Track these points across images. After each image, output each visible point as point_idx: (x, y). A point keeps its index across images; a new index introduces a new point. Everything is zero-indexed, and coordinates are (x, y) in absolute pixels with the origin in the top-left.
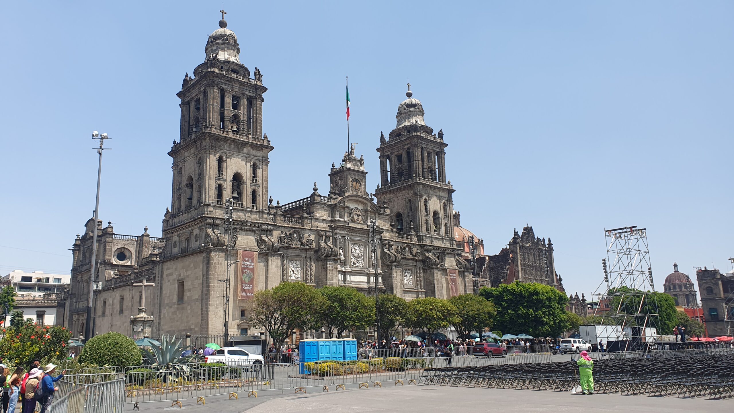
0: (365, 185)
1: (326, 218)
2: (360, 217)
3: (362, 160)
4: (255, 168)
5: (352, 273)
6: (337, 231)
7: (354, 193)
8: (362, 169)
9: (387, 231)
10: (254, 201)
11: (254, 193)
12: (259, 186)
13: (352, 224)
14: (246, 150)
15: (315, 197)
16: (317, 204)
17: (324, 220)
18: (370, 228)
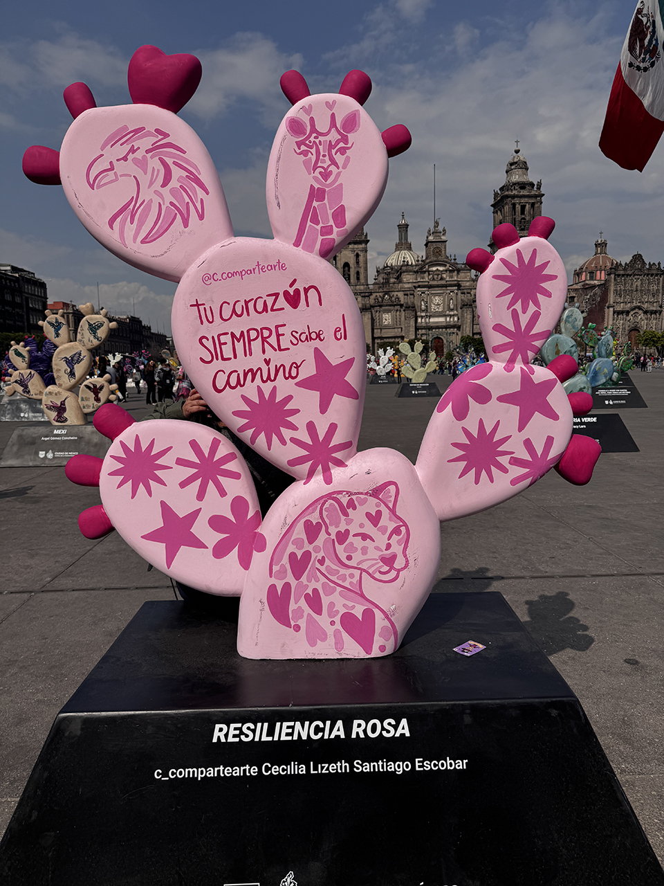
0: (445, 251)
1: (411, 281)
3: (444, 230)
4: (357, 255)
5: (430, 317)
6: (419, 289)
7: (435, 259)
8: (444, 238)
9: (468, 281)
10: (358, 279)
11: (358, 273)
12: (360, 267)
13: (431, 283)
14: (350, 246)
15: (403, 268)
16: (404, 272)
17: (409, 283)
18: (448, 283)
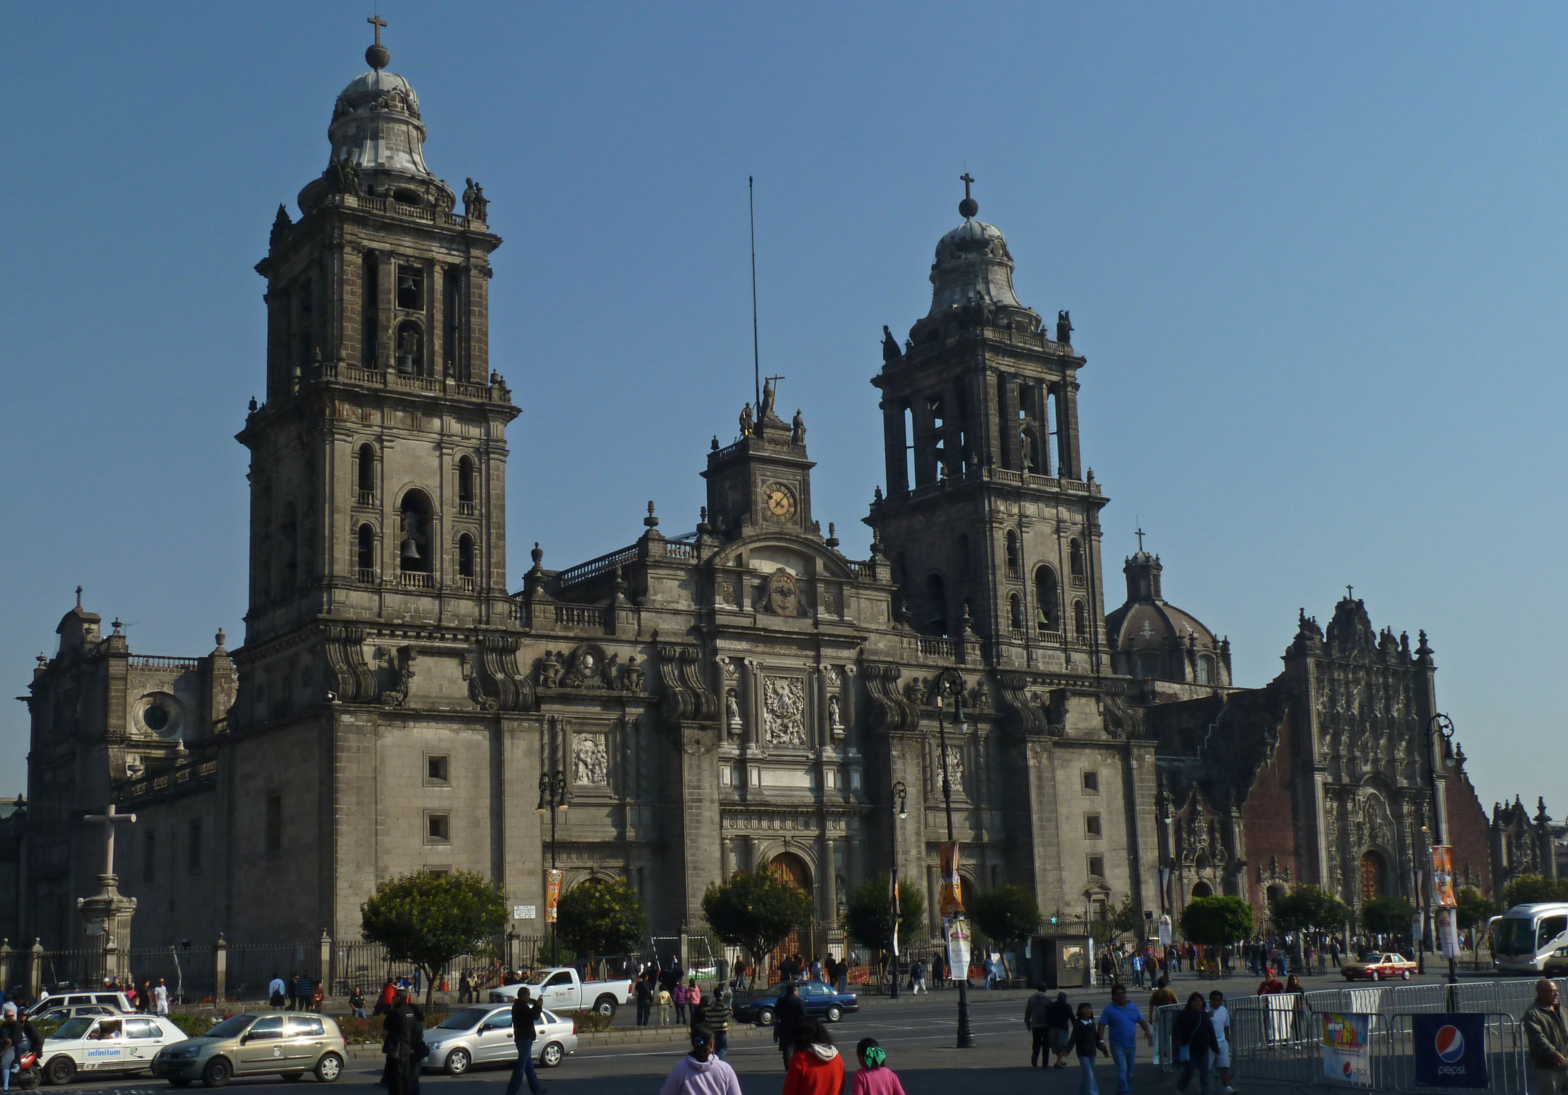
0: (807, 501)
1: (682, 604)
2: (792, 599)
3: (797, 423)
4: (465, 467)
5: (763, 763)
6: (720, 643)
7: (773, 528)
10: (465, 568)
11: (465, 544)
12: (478, 522)
13: (765, 621)
14: (436, 423)
15: (651, 545)
16: (657, 565)
17: (677, 612)
18: (823, 629)
